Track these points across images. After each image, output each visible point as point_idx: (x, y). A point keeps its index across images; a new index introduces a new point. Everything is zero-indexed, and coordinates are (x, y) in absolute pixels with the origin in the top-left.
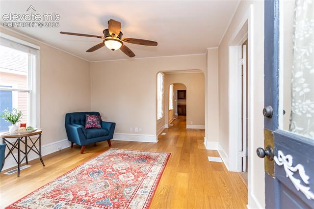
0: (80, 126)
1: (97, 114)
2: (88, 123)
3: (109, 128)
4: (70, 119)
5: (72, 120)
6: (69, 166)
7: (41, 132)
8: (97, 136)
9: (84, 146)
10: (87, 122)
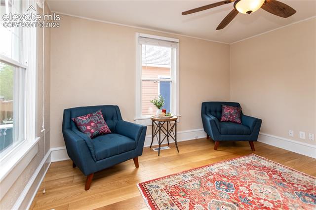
0: (213, 118)
1: (237, 106)
2: (225, 115)
3: (251, 126)
4: (206, 108)
5: (208, 110)
6: (198, 161)
7: (177, 119)
8: (234, 132)
9: (217, 141)
10: (223, 114)
